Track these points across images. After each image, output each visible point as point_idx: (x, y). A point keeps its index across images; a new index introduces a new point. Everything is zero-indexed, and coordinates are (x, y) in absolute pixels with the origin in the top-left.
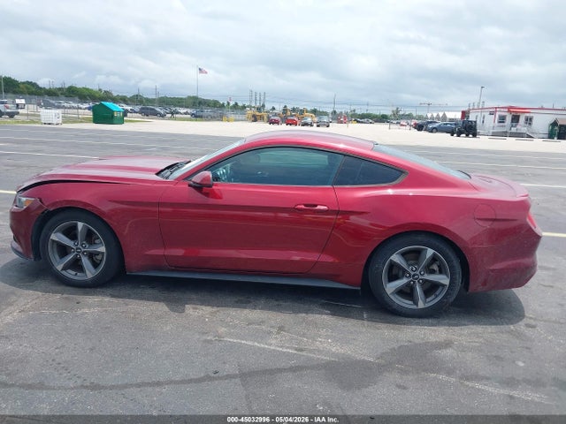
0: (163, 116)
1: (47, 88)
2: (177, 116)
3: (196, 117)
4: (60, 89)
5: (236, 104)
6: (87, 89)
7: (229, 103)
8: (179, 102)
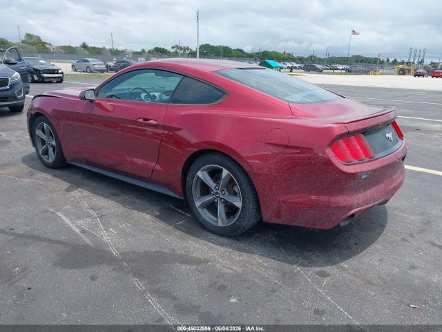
0: (320, 71)
1: (249, 53)
2: (337, 71)
3: (349, 72)
4: (258, 53)
5: (395, 60)
6: (276, 53)
7: (388, 60)
8: (344, 61)
